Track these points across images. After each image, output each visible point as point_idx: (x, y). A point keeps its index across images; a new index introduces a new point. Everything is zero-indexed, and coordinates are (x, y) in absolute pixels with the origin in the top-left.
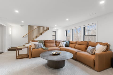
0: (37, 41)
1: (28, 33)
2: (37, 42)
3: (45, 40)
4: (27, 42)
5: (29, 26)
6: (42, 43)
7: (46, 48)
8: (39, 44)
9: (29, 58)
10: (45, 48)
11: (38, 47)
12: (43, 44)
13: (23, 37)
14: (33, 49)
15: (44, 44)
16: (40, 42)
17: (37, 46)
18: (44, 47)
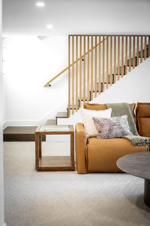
0: (105, 107)
1: (69, 68)
2: (107, 111)
3: (139, 104)
4: (63, 107)
5: (69, 36)
6: (125, 117)
7: (144, 138)
8: (114, 120)
9: (76, 172)
10: (139, 137)
11: (110, 130)
12: (129, 119)
13: (46, 86)
14: (90, 137)
15: (133, 120)
16: (118, 110)
17: (106, 128)
18: (135, 134)
